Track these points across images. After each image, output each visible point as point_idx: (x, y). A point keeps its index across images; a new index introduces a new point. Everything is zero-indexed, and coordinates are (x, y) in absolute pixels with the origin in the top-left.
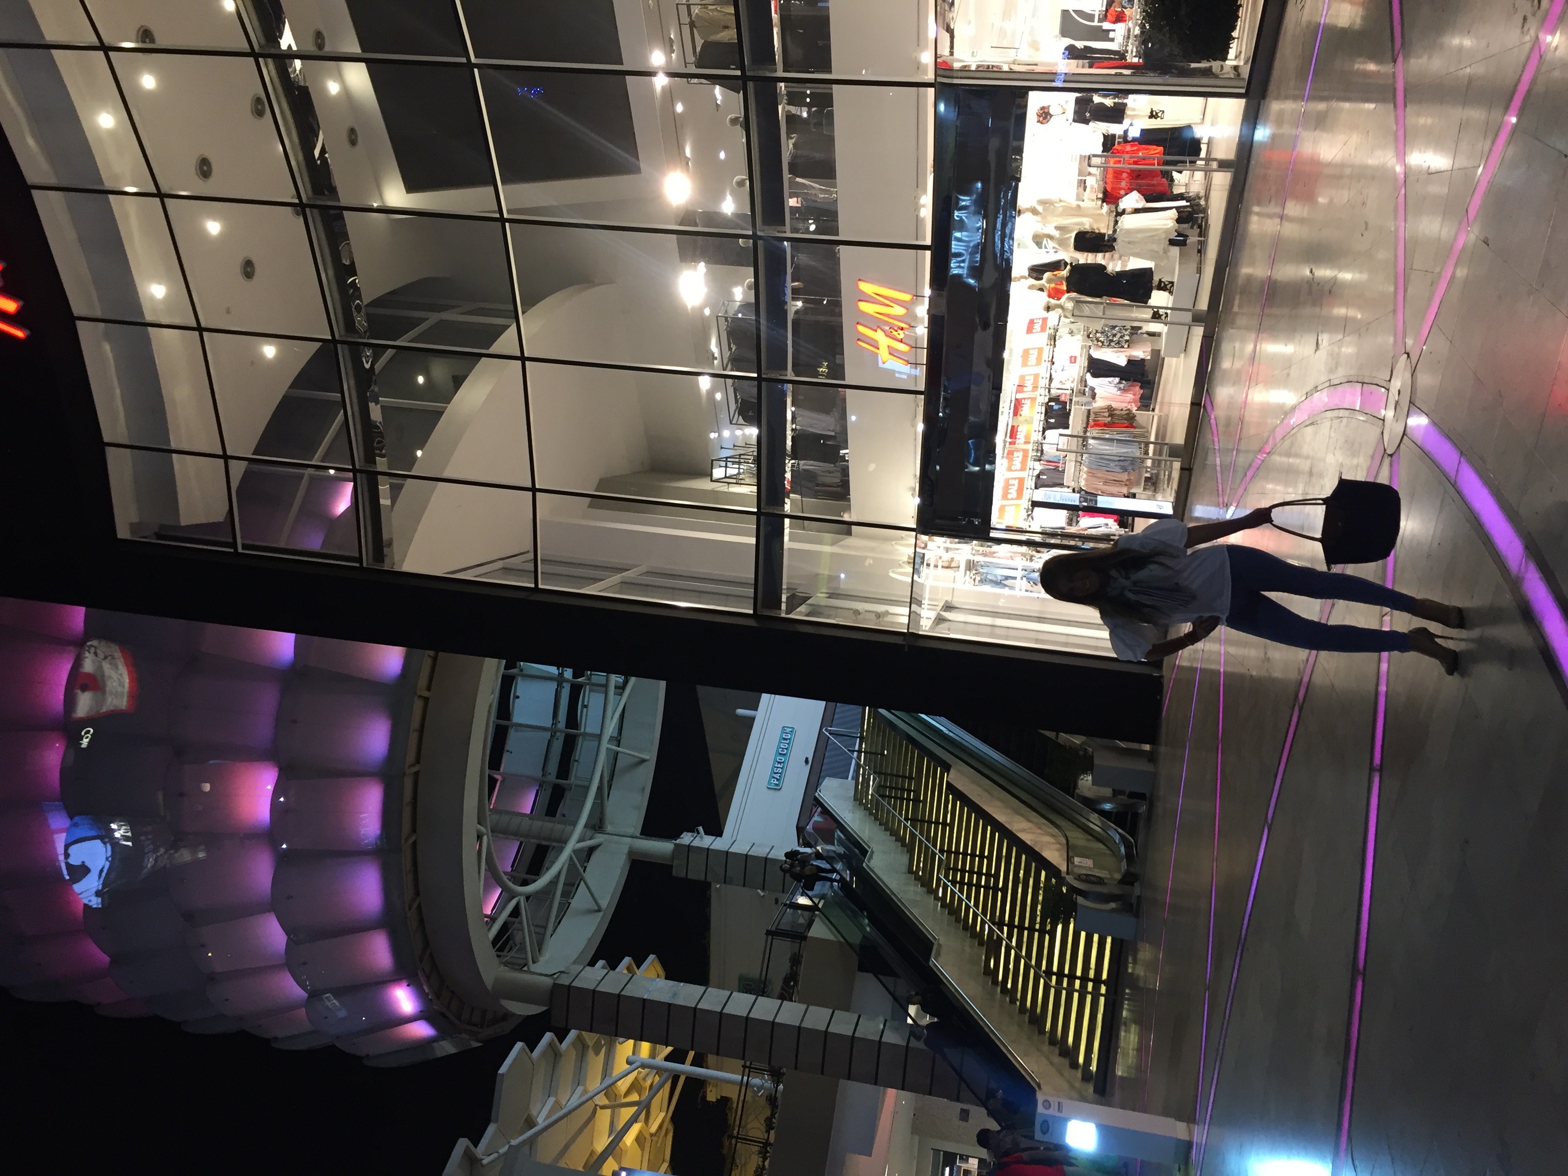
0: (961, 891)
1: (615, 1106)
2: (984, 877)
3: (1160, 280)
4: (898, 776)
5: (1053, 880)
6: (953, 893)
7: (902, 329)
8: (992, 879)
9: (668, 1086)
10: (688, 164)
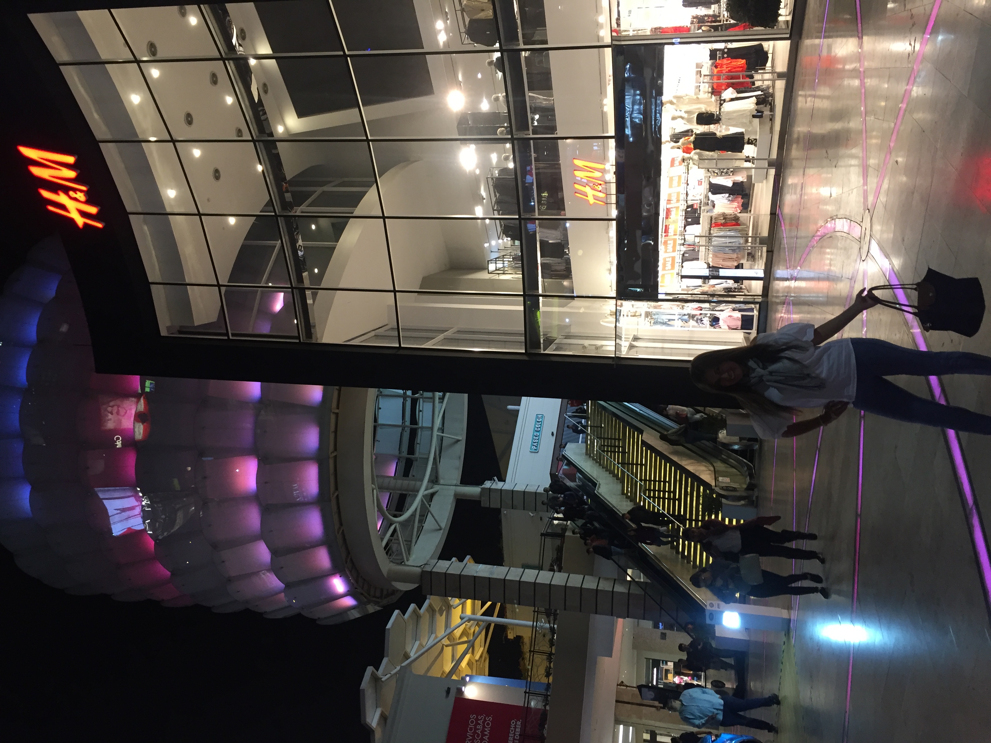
0: (654, 502)
1: (454, 645)
2: (667, 493)
3: (749, 138)
4: (611, 439)
5: (708, 491)
6: (649, 503)
7: (600, 185)
8: (672, 494)
9: (483, 633)
10: (461, 85)
